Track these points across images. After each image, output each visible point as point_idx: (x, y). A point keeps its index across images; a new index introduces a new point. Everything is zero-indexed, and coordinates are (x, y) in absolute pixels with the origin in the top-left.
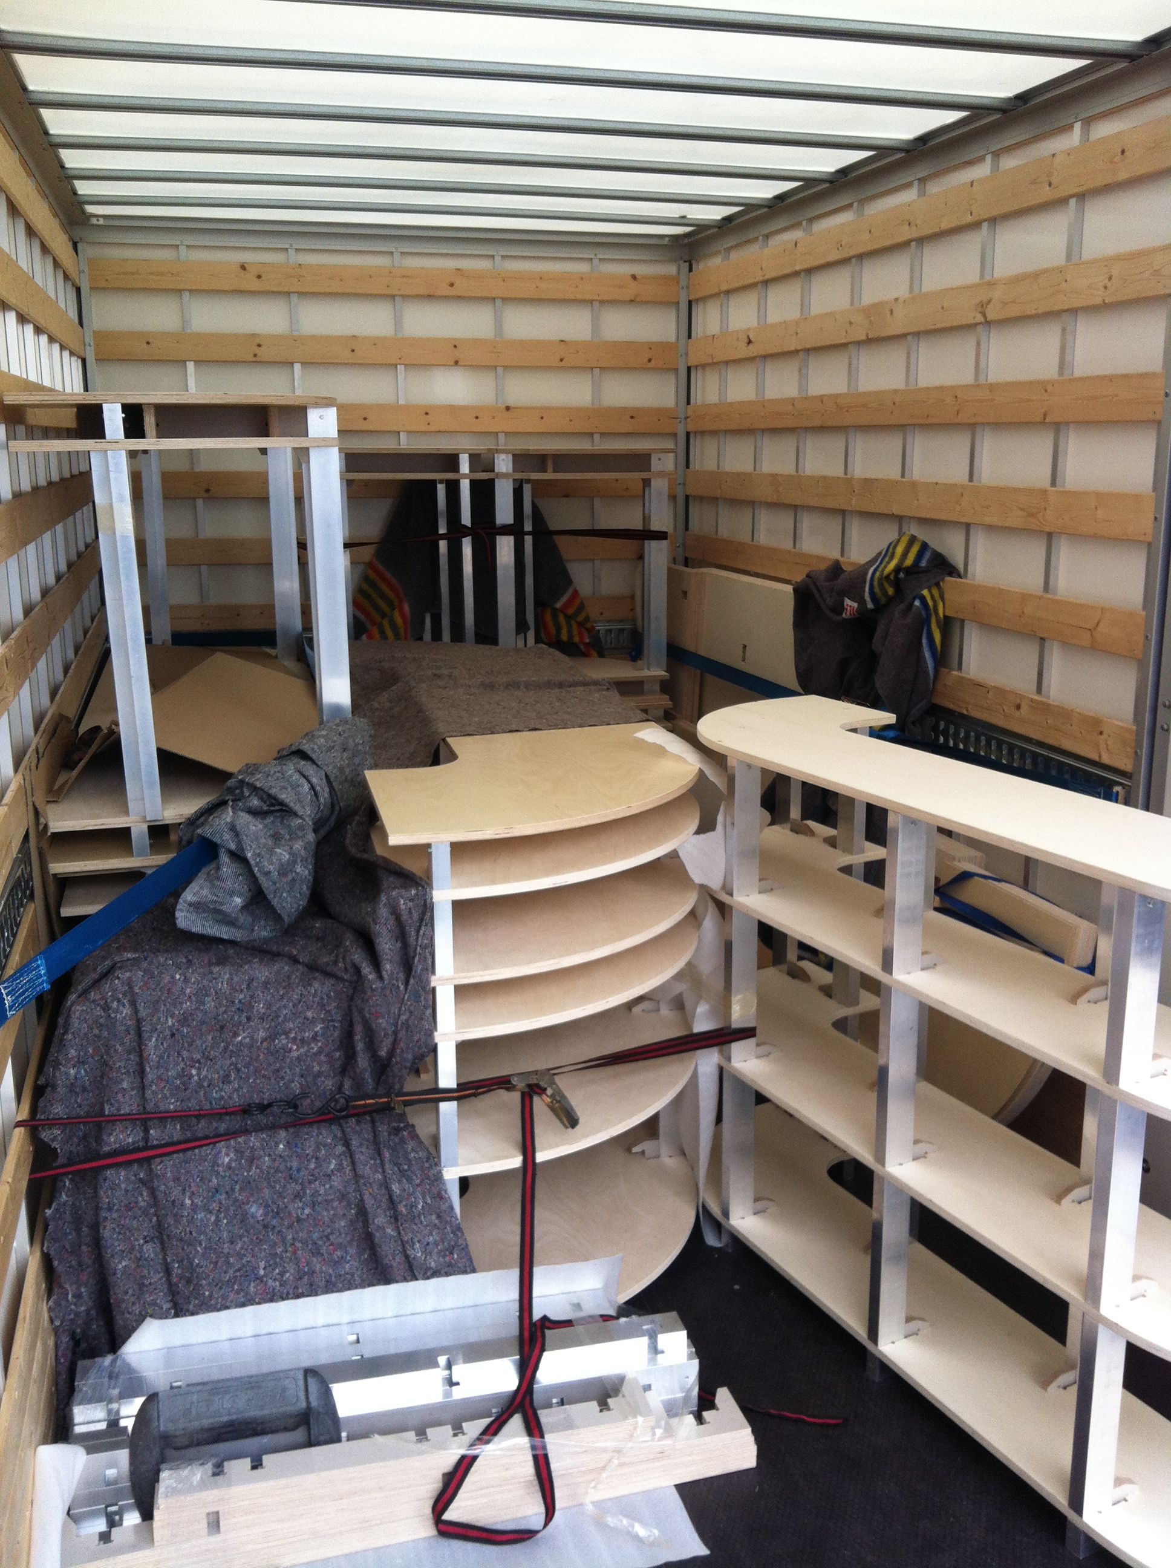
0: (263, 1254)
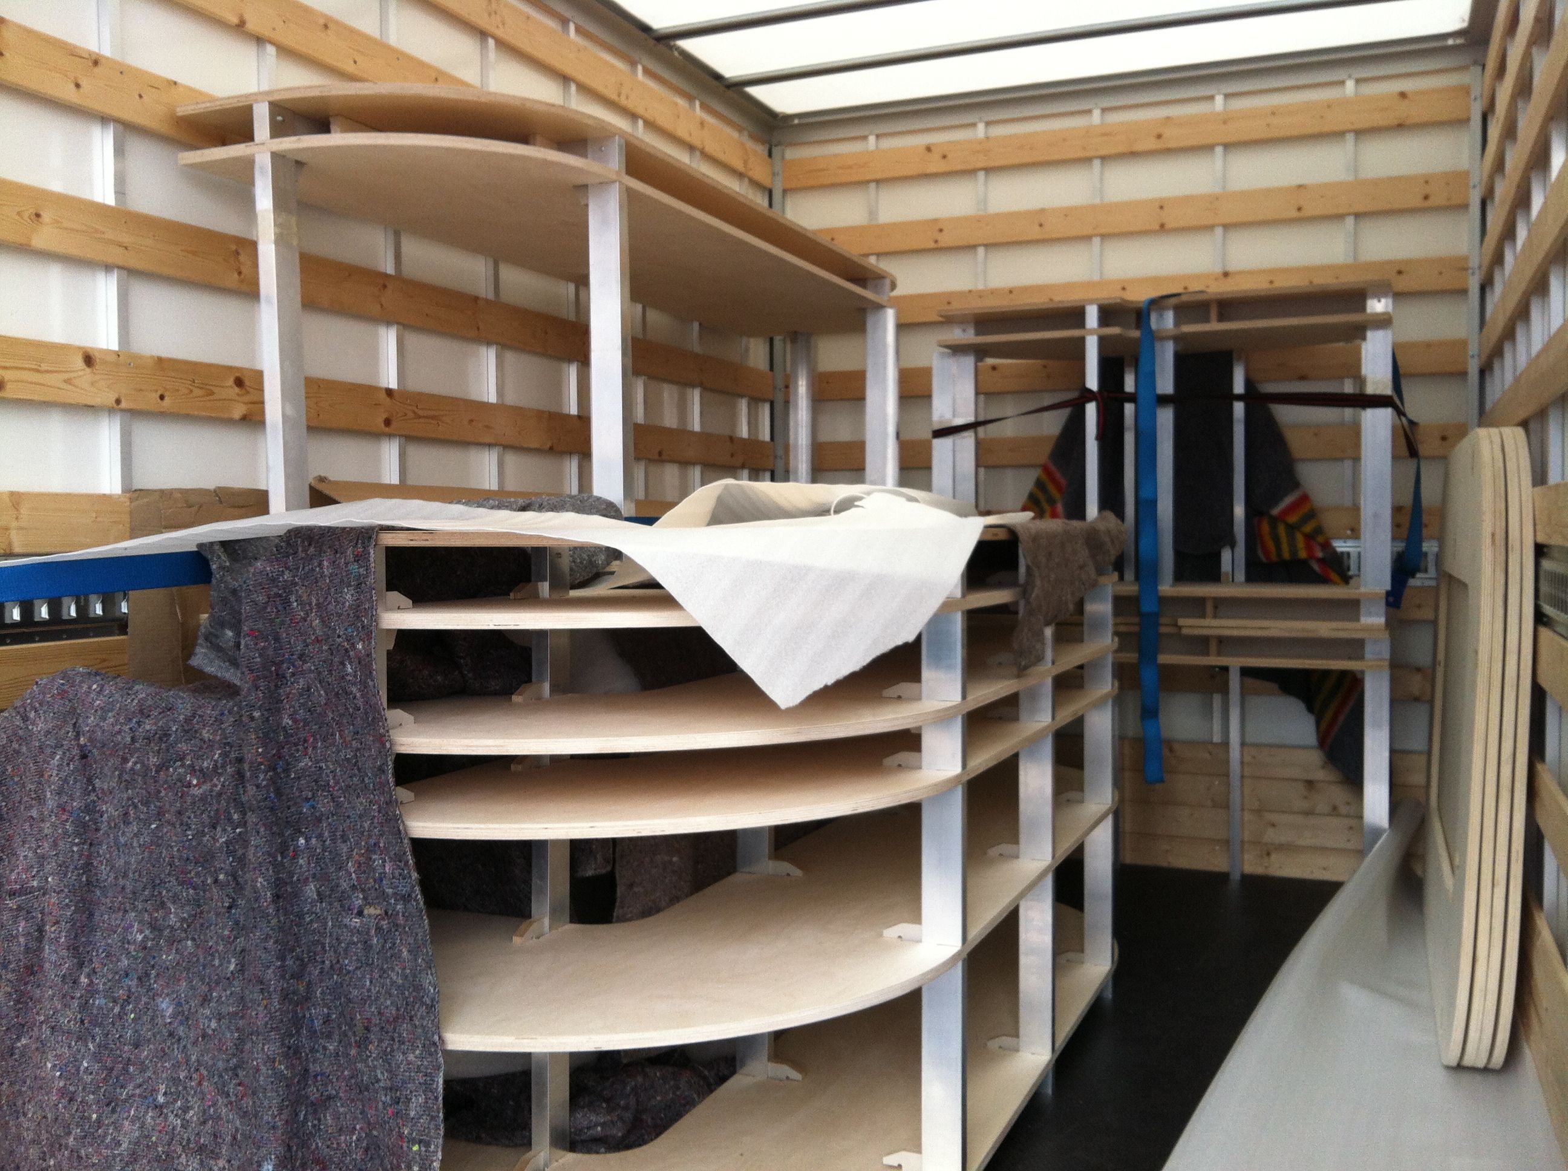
0: (164, 1075)
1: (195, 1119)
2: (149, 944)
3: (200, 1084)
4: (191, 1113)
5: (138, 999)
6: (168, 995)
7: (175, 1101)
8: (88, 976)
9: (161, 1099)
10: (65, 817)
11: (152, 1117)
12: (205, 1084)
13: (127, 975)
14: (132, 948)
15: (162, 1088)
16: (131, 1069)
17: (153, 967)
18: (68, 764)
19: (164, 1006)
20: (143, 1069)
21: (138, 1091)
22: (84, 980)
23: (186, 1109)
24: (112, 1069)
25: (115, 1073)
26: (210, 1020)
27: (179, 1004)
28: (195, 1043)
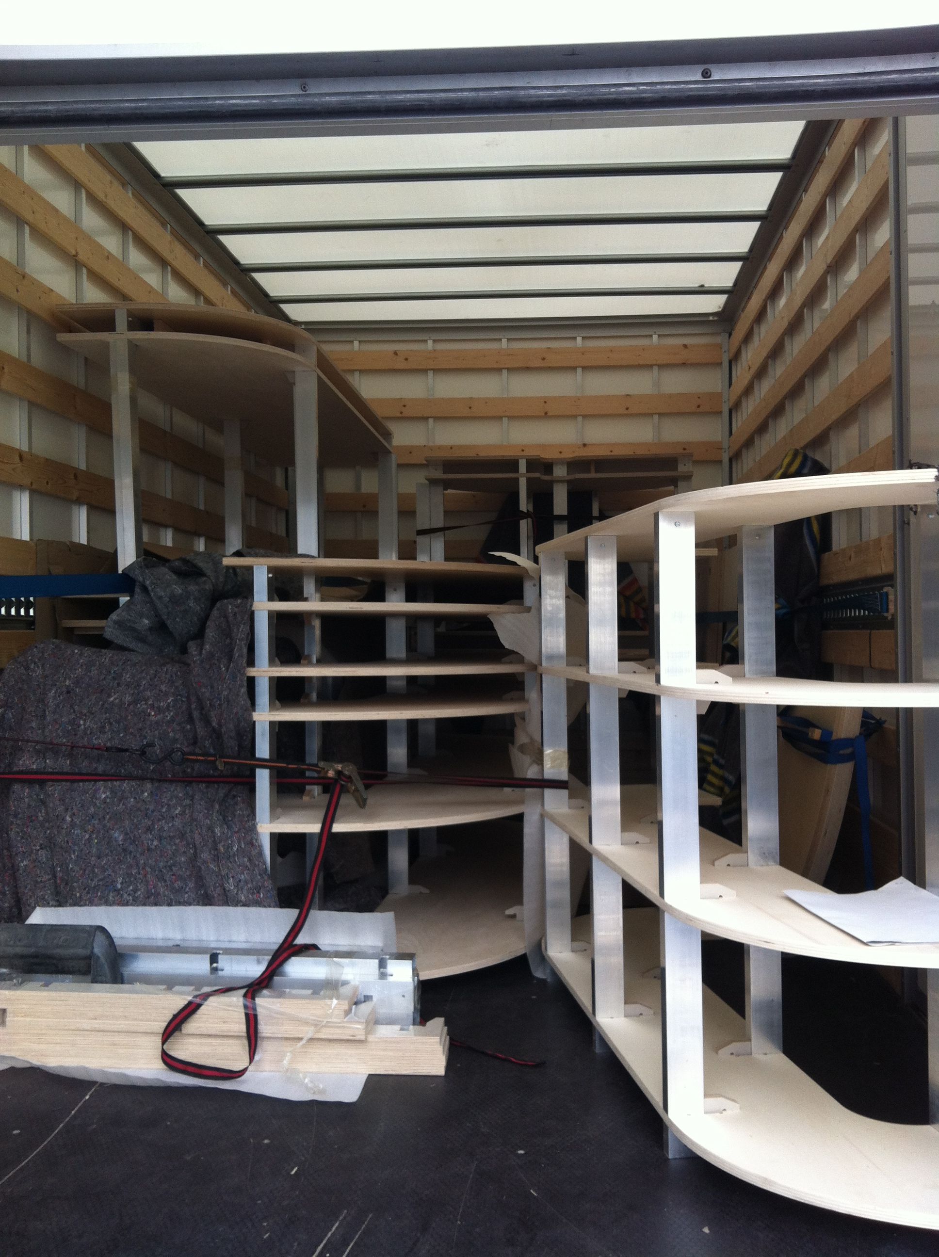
0: (121, 872)
1: (142, 896)
2: (108, 800)
3: (145, 876)
4: (139, 893)
5: (99, 832)
6: (117, 829)
7: (129, 886)
8: (71, 817)
9: (119, 886)
10: (57, 727)
11: (113, 897)
12: (149, 876)
13: (93, 817)
14: (98, 802)
15: (120, 880)
16: (96, 870)
17: (108, 813)
18: (59, 696)
19: (116, 835)
20: (104, 870)
21: (101, 883)
22: (68, 819)
23: (135, 890)
24: (85, 870)
25: (87, 872)
26: (153, 841)
27: (127, 834)
28: (142, 854)
